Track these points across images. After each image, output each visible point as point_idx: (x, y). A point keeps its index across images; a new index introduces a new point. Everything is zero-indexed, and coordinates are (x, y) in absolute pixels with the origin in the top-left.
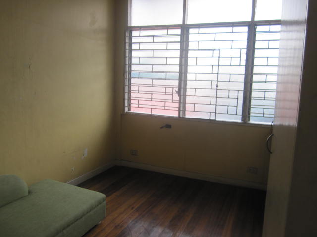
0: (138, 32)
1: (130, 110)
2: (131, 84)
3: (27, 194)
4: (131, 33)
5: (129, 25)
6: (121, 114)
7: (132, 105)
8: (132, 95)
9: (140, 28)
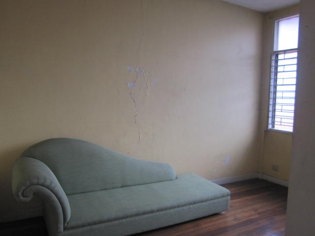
0: (283, 55)
1: (274, 127)
2: (275, 103)
3: (175, 178)
4: (277, 56)
5: (275, 50)
6: (265, 131)
7: (276, 123)
8: (277, 113)
9: (285, 52)
